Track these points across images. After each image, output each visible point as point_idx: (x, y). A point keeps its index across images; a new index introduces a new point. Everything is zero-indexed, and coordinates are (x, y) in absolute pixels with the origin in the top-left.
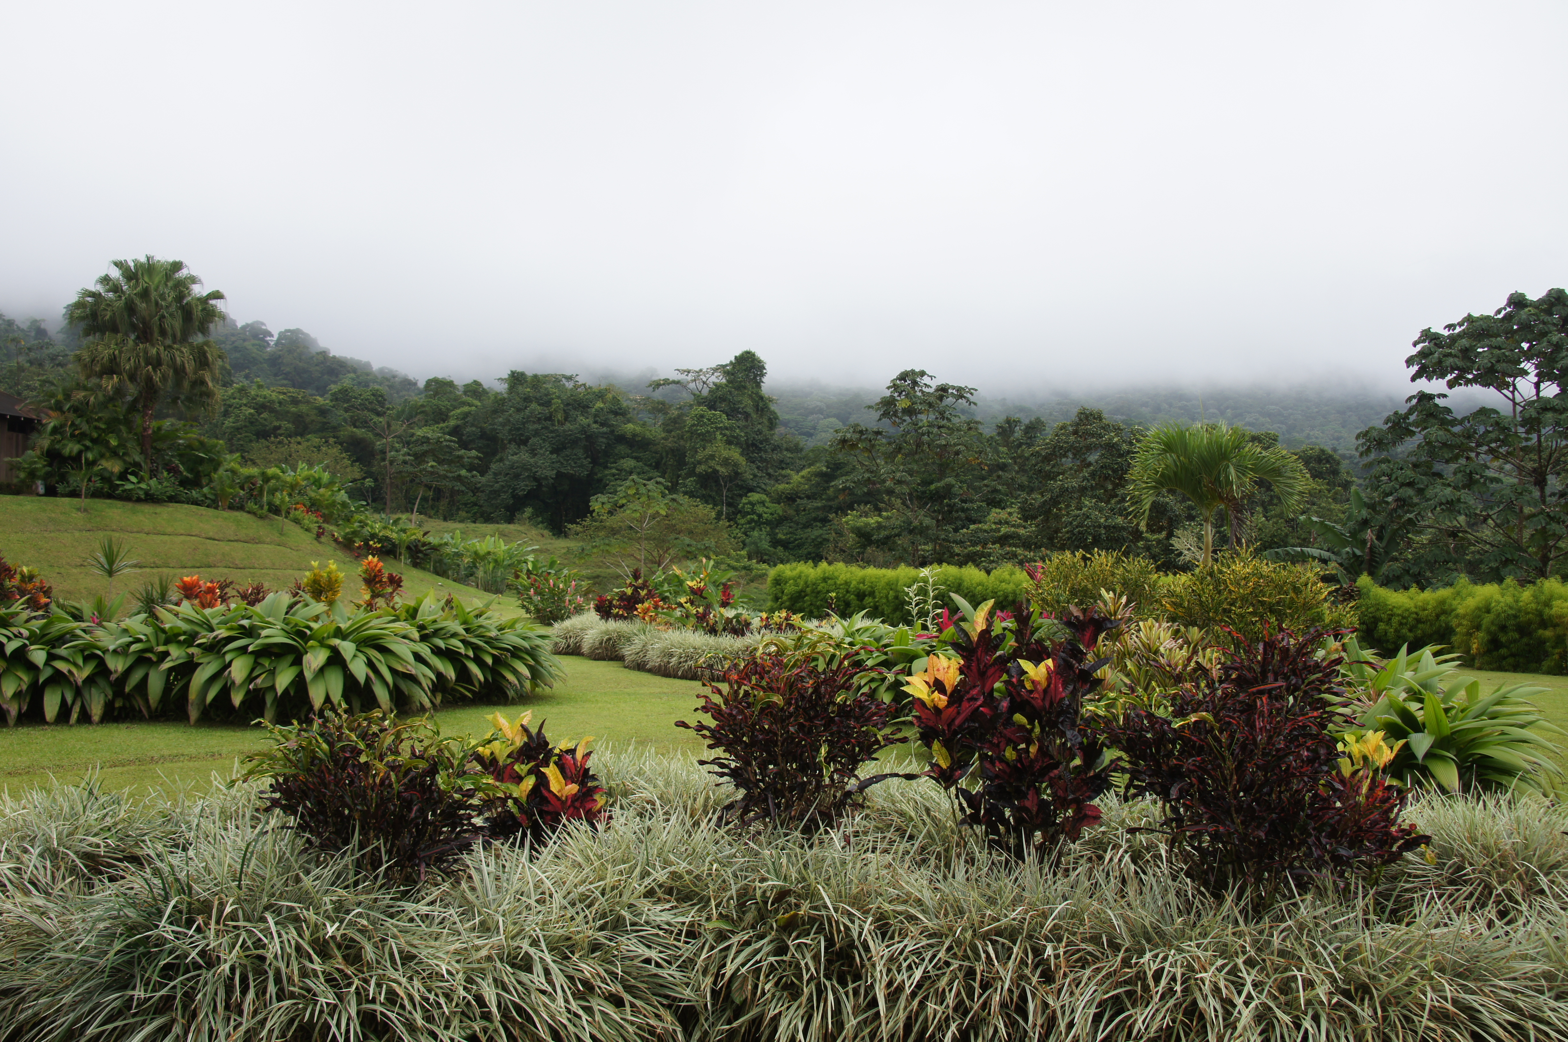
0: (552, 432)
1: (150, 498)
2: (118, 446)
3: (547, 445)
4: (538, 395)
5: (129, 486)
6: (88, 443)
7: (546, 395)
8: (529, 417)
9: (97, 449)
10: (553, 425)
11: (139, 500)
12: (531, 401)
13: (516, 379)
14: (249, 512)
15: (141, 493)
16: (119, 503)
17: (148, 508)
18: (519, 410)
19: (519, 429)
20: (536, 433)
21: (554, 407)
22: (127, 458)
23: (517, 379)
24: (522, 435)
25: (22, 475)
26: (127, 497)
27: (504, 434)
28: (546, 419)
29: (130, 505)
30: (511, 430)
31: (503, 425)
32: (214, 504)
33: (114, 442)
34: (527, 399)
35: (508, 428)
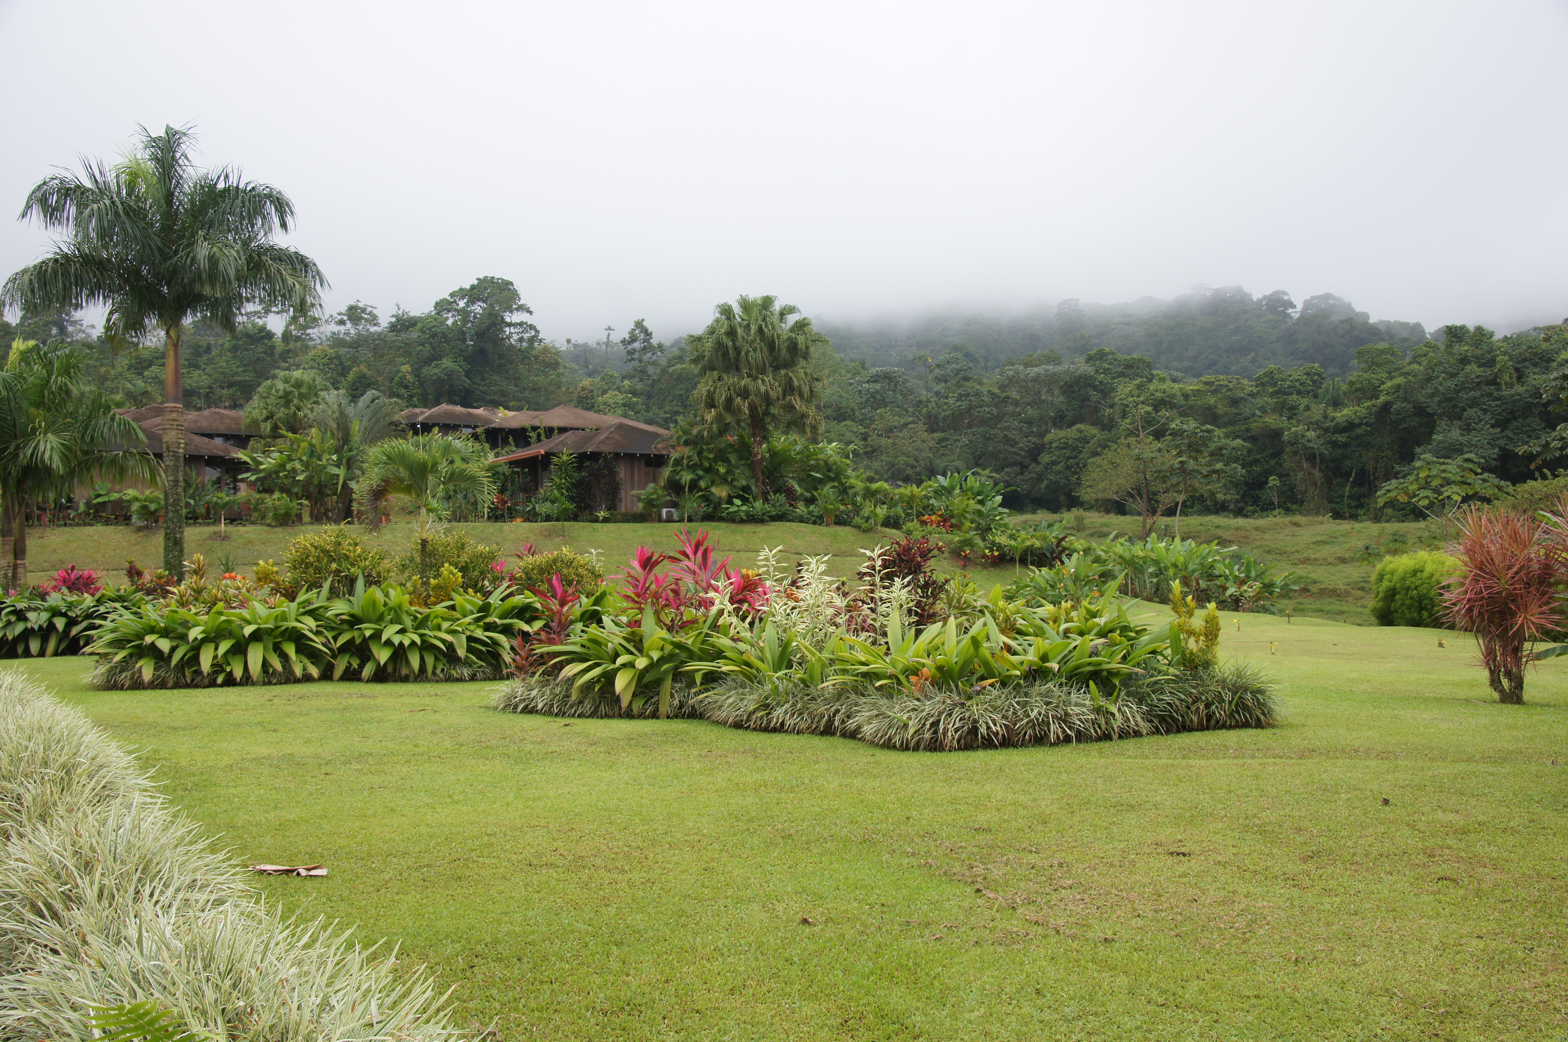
0: (1498, 399)
1: (753, 519)
2: (727, 473)
3: (1488, 417)
4: (1478, 352)
5: (733, 509)
6: (700, 473)
7: (1489, 352)
8: (1463, 383)
9: (708, 477)
10: (1500, 390)
11: (742, 521)
12: (1469, 363)
13: (1454, 334)
14: (855, 527)
15: (742, 514)
16: (723, 525)
17: (748, 528)
18: (1452, 376)
19: (1451, 399)
20: (1474, 403)
21: (1498, 366)
22: (736, 483)
23: (1455, 336)
24: (1456, 406)
25: (641, 505)
26: (732, 519)
27: (1433, 405)
28: (1488, 383)
29: (733, 526)
30: (1440, 402)
31: (1432, 396)
32: (818, 520)
33: (722, 470)
34: (1464, 361)
35: (1437, 399)
